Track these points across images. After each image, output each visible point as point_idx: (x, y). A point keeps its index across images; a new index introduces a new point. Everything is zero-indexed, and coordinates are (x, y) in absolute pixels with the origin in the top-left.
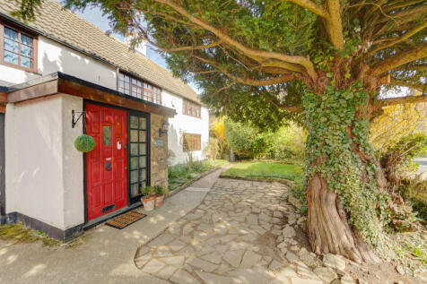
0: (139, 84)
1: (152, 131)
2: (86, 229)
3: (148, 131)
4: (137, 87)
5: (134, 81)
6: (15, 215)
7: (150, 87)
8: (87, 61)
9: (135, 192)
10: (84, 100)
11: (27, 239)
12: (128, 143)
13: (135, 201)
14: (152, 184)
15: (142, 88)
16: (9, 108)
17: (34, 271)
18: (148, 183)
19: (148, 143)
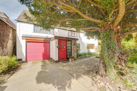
0: (74, 32)
1: (72, 44)
2: (59, 62)
3: (71, 44)
4: (73, 33)
5: (72, 32)
6: (51, 58)
7: (76, 32)
8: (62, 30)
9: (68, 57)
10: (59, 40)
11: (51, 61)
12: (67, 47)
13: (68, 59)
14: (72, 56)
15: (74, 33)
16: (51, 41)
17: (50, 65)
18: (71, 56)
19: (71, 47)
